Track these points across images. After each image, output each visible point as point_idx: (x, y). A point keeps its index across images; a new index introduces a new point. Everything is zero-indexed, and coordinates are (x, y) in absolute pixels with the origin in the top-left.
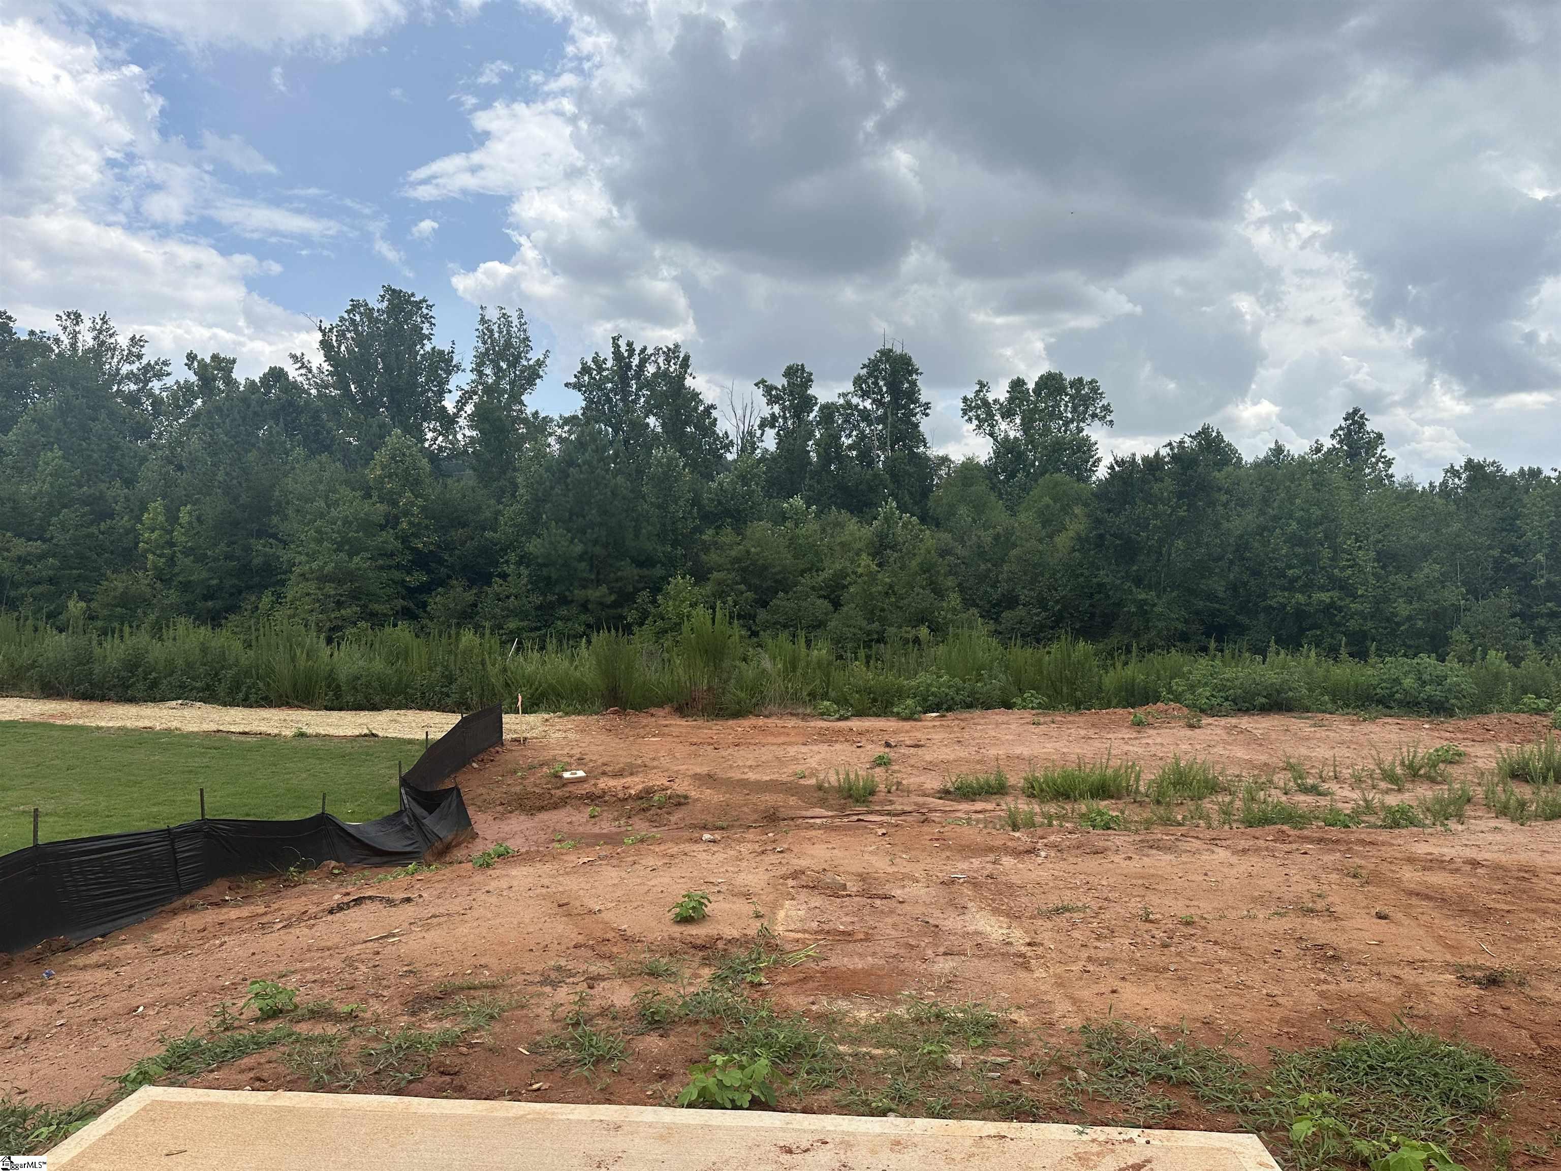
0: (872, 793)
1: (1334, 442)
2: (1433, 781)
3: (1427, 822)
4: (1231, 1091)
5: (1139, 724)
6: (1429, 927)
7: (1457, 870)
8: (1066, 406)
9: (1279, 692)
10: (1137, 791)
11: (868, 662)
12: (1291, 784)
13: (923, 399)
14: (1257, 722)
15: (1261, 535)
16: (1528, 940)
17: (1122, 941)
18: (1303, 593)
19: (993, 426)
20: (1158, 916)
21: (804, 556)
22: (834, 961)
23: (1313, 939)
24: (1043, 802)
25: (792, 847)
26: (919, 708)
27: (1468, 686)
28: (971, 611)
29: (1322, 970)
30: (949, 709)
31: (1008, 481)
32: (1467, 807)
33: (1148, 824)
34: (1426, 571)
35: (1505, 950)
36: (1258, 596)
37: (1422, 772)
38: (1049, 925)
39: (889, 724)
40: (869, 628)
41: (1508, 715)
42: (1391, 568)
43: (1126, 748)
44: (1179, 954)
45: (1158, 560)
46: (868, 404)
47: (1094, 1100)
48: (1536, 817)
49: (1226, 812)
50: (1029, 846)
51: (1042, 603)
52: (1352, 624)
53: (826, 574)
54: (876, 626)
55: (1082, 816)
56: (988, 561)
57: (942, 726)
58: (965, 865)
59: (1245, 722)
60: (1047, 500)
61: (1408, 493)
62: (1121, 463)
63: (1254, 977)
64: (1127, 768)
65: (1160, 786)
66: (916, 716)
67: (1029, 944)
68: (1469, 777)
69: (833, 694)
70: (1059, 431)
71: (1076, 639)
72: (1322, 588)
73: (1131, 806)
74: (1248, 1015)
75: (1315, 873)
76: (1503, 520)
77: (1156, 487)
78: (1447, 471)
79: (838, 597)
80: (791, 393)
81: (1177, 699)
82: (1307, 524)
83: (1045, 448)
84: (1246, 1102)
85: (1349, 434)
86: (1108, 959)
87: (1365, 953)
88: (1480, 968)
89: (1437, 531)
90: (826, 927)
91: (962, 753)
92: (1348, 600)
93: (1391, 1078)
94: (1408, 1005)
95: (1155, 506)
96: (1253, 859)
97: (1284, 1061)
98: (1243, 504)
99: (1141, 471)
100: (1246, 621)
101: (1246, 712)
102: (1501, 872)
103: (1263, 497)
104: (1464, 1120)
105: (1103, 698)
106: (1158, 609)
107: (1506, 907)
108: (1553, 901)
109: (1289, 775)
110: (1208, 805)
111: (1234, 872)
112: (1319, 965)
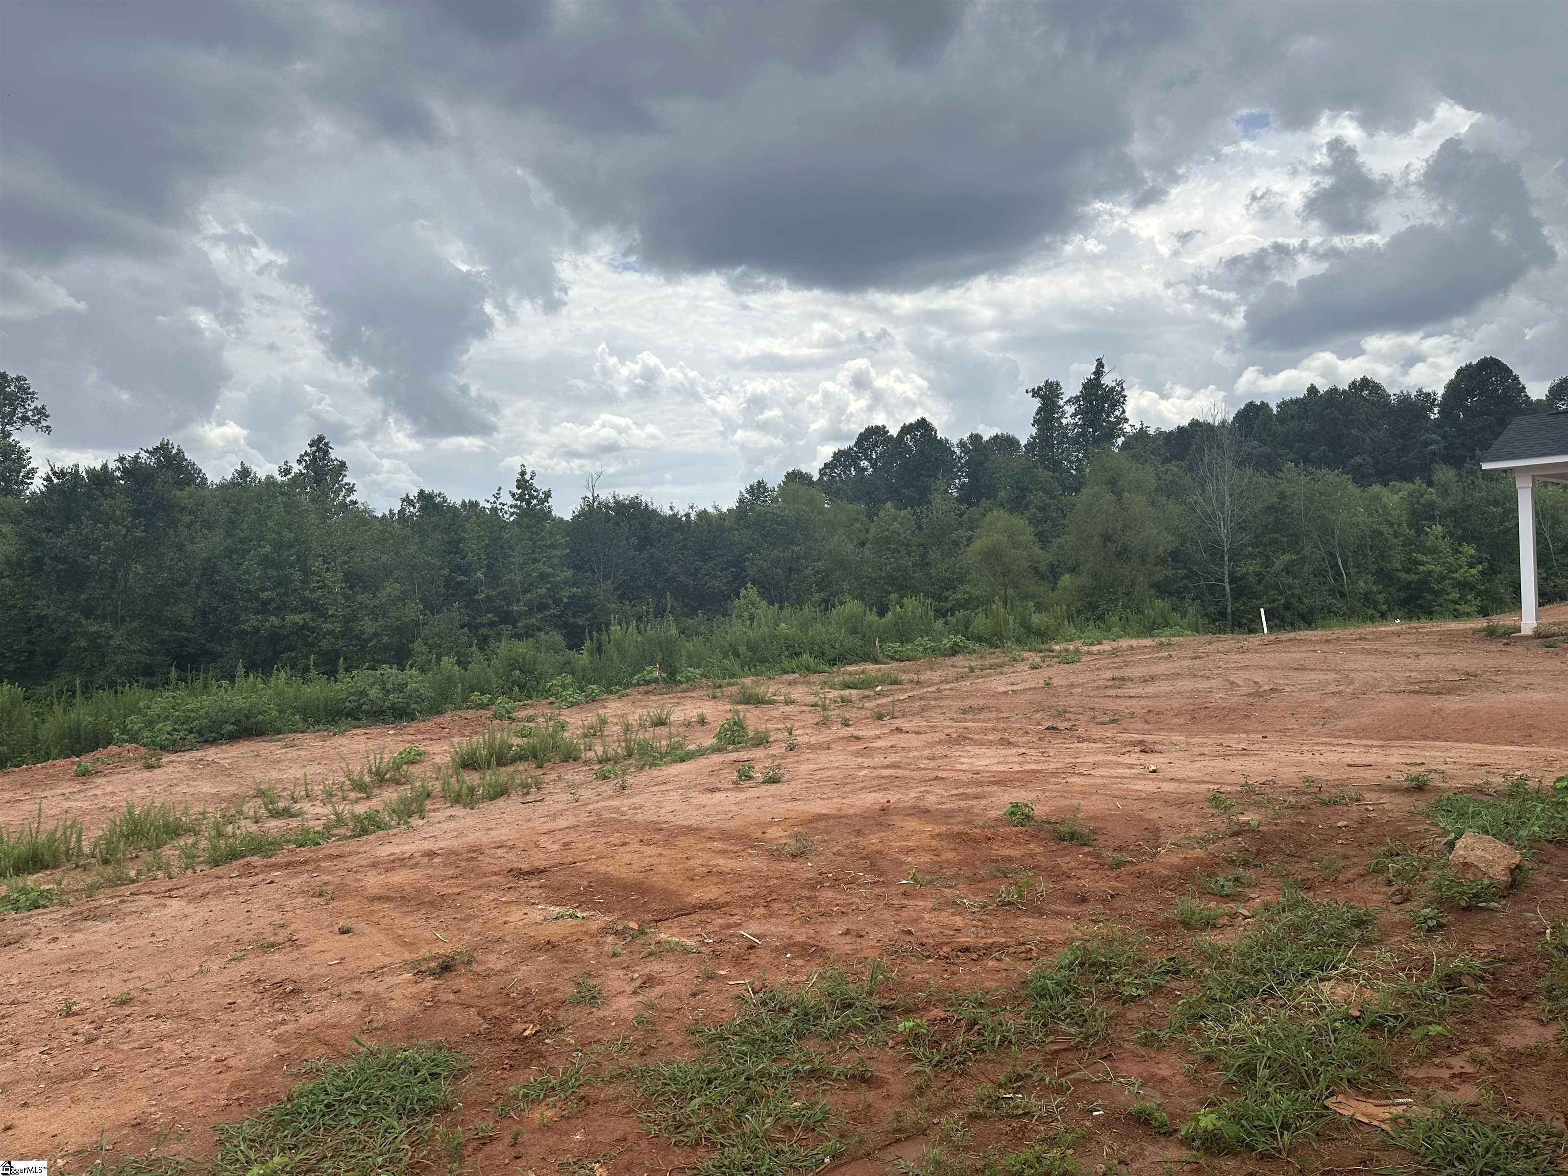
1: (301, 467)
2: (398, 783)
3: (393, 823)
5: (84, 774)
6: (388, 930)
7: (416, 865)
9: (248, 718)
10: (80, 853)
12: (262, 811)
14: (226, 751)
15: (230, 557)
16: (475, 917)
17: (30, 1053)
18: (277, 616)
20: (85, 1004)
23: (273, 977)
27: (426, 691)
29: (281, 1010)
32: (427, 802)
33: (92, 890)
34: (388, 590)
35: (456, 932)
36: (230, 621)
37: (388, 776)
41: (459, 713)
42: (357, 589)
43: (67, 804)
44: (107, 1046)
45: (113, 587)
48: (483, 799)
49: (190, 857)
52: (325, 644)
55: (4, 899)
59: (212, 753)
61: (370, 519)
62: (61, 474)
63: (202, 1044)
64: (65, 829)
65: (109, 842)
68: (428, 774)
72: (295, 610)
73: (72, 873)
74: (190, 1094)
75: (279, 902)
76: (450, 543)
77: (107, 504)
78: (403, 501)
81: (133, 739)
82: (278, 546)
85: (314, 460)
87: (327, 976)
88: (434, 958)
89: (397, 553)
92: (320, 620)
93: (349, 1109)
94: (367, 1020)
95: (107, 525)
96: (213, 902)
97: (231, 1137)
98: (209, 526)
99: (86, 485)
100: (219, 648)
101: (213, 742)
102: (453, 857)
103: (230, 518)
104: (419, 1128)
105: (39, 749)
106: (115, 642)
107: (457, 890)
108: (495, 874)
109: (260, 801)
110: (168, 852)
111: (188, 924)
112: (277, 1006)
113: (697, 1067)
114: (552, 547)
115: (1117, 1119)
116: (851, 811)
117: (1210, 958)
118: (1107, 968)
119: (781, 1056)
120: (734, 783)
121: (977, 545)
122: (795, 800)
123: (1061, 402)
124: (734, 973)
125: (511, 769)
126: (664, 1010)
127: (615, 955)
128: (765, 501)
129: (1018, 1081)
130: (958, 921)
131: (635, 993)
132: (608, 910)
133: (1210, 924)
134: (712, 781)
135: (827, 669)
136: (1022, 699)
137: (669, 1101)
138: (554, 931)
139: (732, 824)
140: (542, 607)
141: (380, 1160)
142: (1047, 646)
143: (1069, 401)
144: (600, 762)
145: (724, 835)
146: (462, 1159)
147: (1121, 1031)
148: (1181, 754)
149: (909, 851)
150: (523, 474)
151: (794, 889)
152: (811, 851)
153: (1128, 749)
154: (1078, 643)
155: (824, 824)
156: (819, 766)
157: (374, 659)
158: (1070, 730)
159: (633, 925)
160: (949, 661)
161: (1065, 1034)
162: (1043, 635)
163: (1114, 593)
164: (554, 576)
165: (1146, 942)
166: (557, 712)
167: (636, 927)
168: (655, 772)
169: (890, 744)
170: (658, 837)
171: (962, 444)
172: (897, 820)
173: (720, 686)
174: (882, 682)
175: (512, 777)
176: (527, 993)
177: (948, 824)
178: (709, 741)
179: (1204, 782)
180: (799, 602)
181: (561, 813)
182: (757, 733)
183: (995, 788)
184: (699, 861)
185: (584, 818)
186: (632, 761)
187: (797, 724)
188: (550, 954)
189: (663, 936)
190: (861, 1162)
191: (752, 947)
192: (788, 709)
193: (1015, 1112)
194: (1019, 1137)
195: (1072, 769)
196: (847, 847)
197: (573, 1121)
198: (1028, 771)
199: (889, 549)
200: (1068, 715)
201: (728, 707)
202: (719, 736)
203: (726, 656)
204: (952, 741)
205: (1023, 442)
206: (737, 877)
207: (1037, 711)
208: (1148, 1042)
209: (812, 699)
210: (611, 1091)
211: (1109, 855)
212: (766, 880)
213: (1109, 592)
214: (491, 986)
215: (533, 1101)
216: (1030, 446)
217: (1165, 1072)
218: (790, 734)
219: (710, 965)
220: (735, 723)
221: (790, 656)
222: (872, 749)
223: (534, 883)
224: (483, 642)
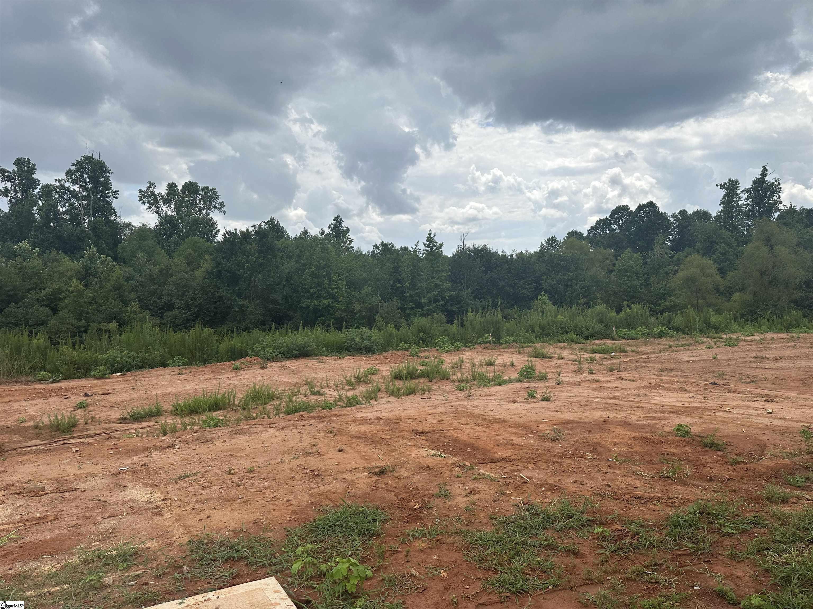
0: (74, 425)
1: (329, 230)
2: (366, 383)
3: (363, 402)
4: (265, 556)
5: (236, 369)
6: (359, 452)
7: (372, 423)
8: (200, 201)
9: (303, 348)
10: (234, 404)
11: (74, 345)
12: (308, 391)
13: (114, 188)
14: (294, 363)
15: (298, 272)
16: (396, 450)
17: (216, 488)
18: (317, 300)
19: (158, 208)
20: (236, 470)
21: (30, 280)
22: (30, 538)
23: (310, 467)
24: (182, 417)
25: (7, 469)
26: (108, 371)
27: (381, 341)
28: (145, 313)
29: (312, 482)
30: (128, 370)
31: (168, 239)
32: (379, 393)
33: (238, 421)
34: (366, 290)
35: (387, 457)
36: (297, 302)
37: (362, 380)
38: (176, 486)
39: (88, 382)
40: (78, 324)
41: (394, 352)
42: (352, 289)
43: (230, 382)
44: (245, 489)
45: (249, 284)
46: (76, 188)
47: (191, 582)
48: (404, 395)
49: (278, 409)
50: (171, 443)
51: (188, 307)
52: (337, 314)
53: (48, 291)
54: (83, 323)
55: (204, 422)
56: (156, 284)
57: (123, 380)
58: (129, 461)
59: (288, 363)
60: (190, 251)
61: (359, 255)
62: (230, 233)
63: (280, 493)
64: (229, 393)
65: (246, 400)
66: (106, 376)
67: (163, 500)
68: (380, 380)
69: (48, 367)
70: (196, 214)
71: (204, 326)
72: (325, 298)
73: (231, 413)
74: (276, 514)
75: (314, 434)
76: (394, 268)
77: (248, 247)
78: (374, 246)
79: (56, 305)
80: (20, 176)
81: (257, 354)
82: (319, 268)
83: (189, 222)
84: (272, 560)
85: (335, 227)
86: (207, 500)
87: (331, 470)
88: (377, 467)
89: (370, 272)
90: (26, 517)
91: (135, 395)
92: (336, 303)
93: (338, 529)
94: (348, 491)
95: (248, 256)
96: (287, 431)
97: (291, 533)
98: (290, 257)
99: (239, 238)
100: (292, 314)
101: (289, 358)
102: (388, 421)
103: (298, 254)
104: (367, 542)
105: (219, 357)
106: (250, 309)
107: (389, 437)
108: (406, 431)
109: (307, 387)
110: (269, 407)
111: (276, 440)
112: (311, 480)
113: (492, 534)
114: (443, 271)
115: (707, 593)
116: (587, 420)
117: (779, 519)
118: (717, 516)
119: (534, 536)
120: (525, 399)
121: (681, 274)
122: (557, 411)
123: (739, 192)
124: (515, 494)
125: (417, 381)
126: (479, 506)
127: (458, 477)
128: (555, 248)
129: (656, 566)
130: (637, 483)
131: (466, 496)
132: (456, 455)
133: (784, 501)
134: (513, 397)
135: (583, 341)
136: (698, 366)
137: (478, 548)
138: (431, 461)
139: (522, 420)
140: (436, 301)
141: (350, 553)
142: (718, 335)
143: (744, 191)
144: (459, 382)
145: (517, 425)
146: (384, 558)
147: (718, 550)
148: (791, 404)
149: (615, 444)
150: (430, 234)
151: (550, 457)
152: (562, 439)
153: (758, 398)
154: (738, 335)
155: (571, 425)
156: (573, 395)
157: (358, 323)
158: (725, 385)
159: (468, 464)
160: (657, 341)
161: (686, 547)
162: (717, 329)
163: (767, 305)
164: (442, 285)
165: (744, 505)
166: (440, 355)
167: (469, 465)
168: (486, 389)
169: (615, 385)
170: (483, 422)
171: (674, 216)
172: (612, 427)
173: (523, 347)
174: (615, 351)
175: (417, 385)
176: (417, 488)
177: (640, 432)
178: (515, 376)
179: (801, 421)
180: (571, 304)
181: (438, 405)
182: (541, 373)
183: (672, 415)
184: (503, 437)
185: (449, 409)
186: (475, 382)
187: (563, 370)
188: (428, 472)
189: (482, 471)
190: (568, 591)
191: (525, 483)
192: (559, 362)
193: (651, 580)
194: (651, 593)
195: (720, 408)
196: (582, 439)
197: (433, 550)
198: (693, 407)
199: (626, 276)
200: (725, 377)
201: (526, 359)
202: (520, 373)
203: (527, 331)
204: (651, 387)
205: (714, 215)
206: (521, 447)
207: (706, 373)
208: (732, 557)
209: (574, 357)
210: (451, 539)
211: (732, 457)
212: (536, 451)
213: (763, 304)
214: (401, 483)
215: (416, 538)
216: (718, 217)
217: (740, 574)
218: (559, 375)
219: (503, 488)
220: (529, 368)
221: (563, 333)
222: (604, 387)
223: (424, 438)
224: (407, 317)
